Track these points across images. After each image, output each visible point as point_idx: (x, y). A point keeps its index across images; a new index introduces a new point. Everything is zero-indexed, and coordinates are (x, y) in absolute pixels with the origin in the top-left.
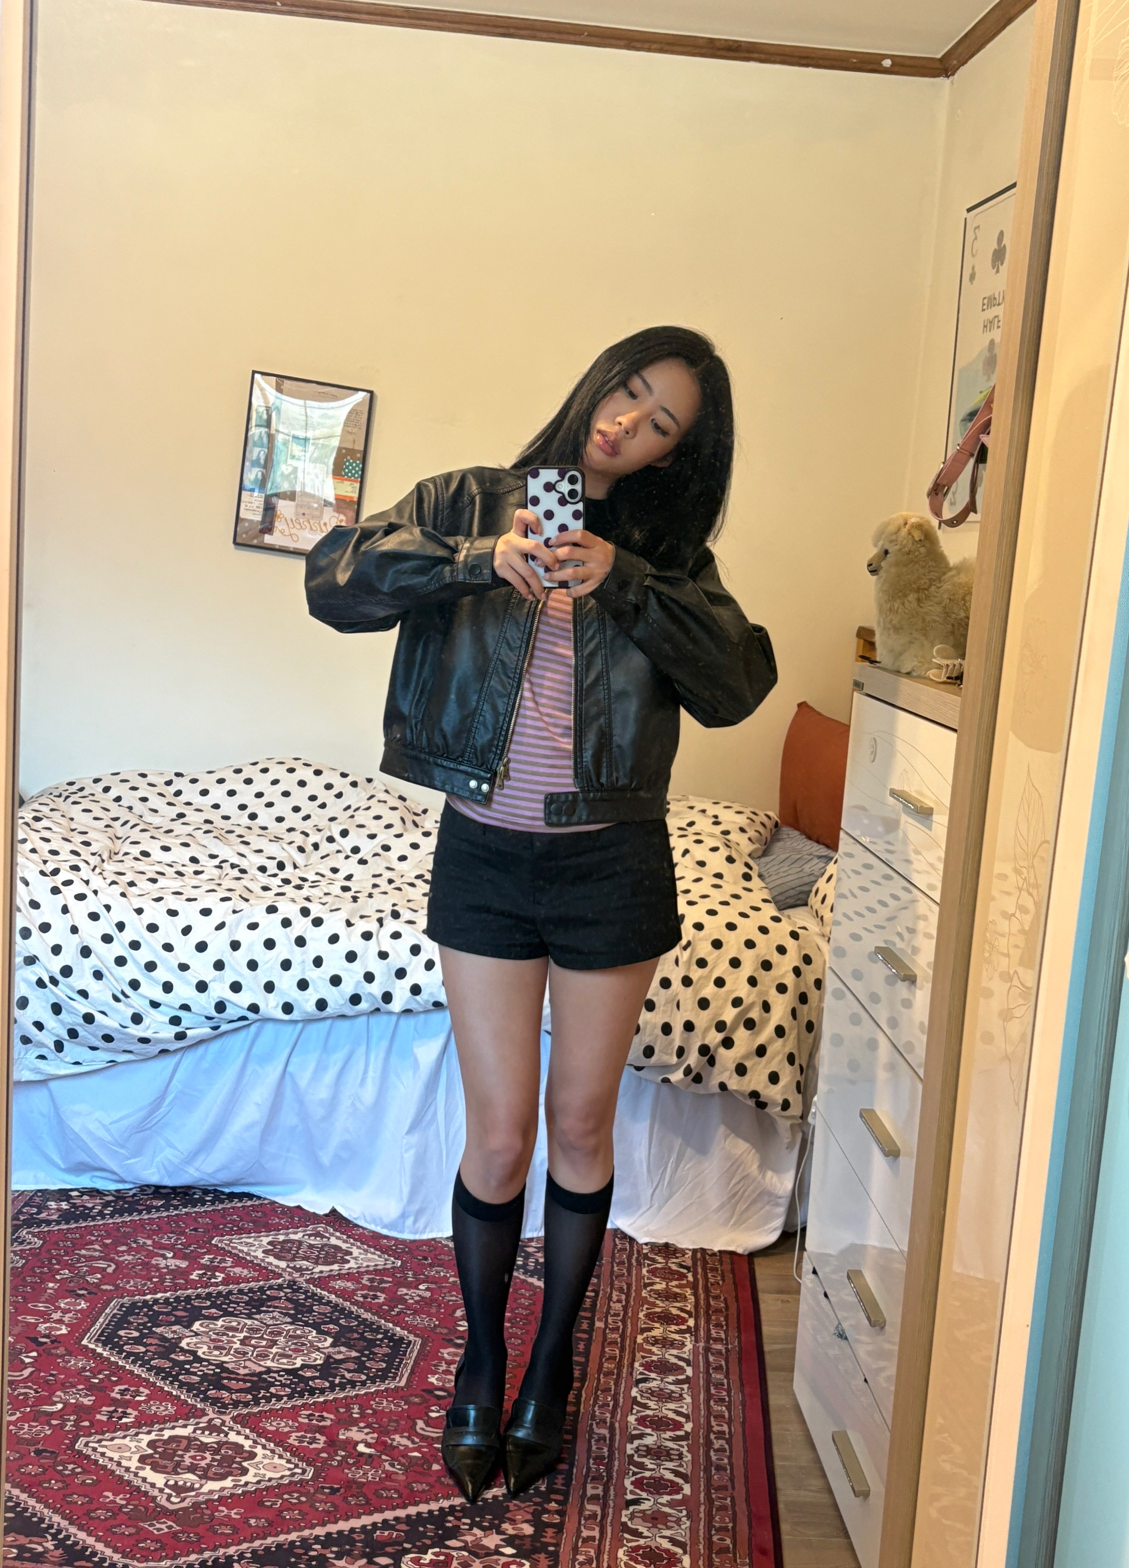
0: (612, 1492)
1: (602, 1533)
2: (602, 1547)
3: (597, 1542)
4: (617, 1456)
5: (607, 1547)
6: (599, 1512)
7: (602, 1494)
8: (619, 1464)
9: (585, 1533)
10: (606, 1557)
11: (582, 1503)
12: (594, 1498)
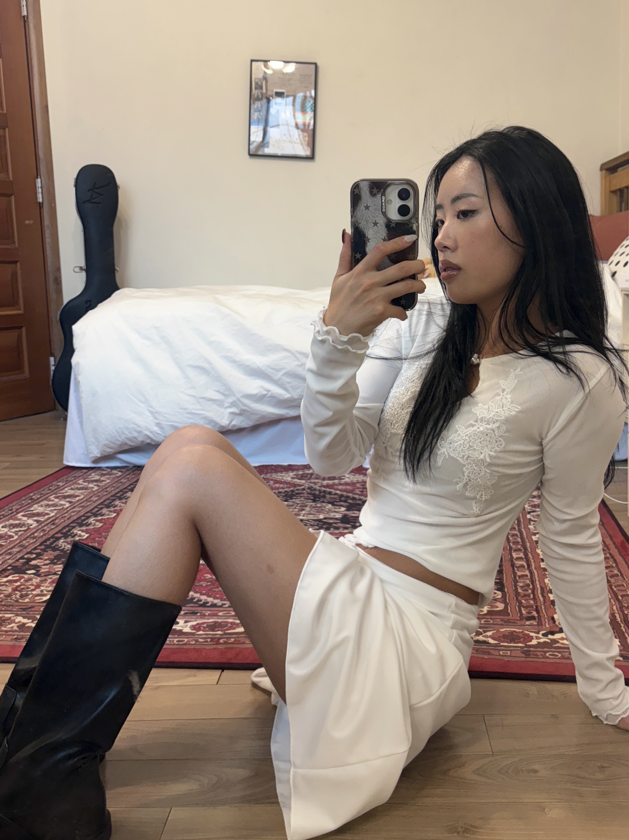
0: (530, 555)
1: (531, 572)
2: (534, 579)
3: (529, 577)
4: (527, 540)
5: (537, 579)
6: (525, 564)
7: (523, 557)
8: (530, 544)
9: (519, 573)
10: (537, 582)
11: (512, 561)
12: (519, 559)
